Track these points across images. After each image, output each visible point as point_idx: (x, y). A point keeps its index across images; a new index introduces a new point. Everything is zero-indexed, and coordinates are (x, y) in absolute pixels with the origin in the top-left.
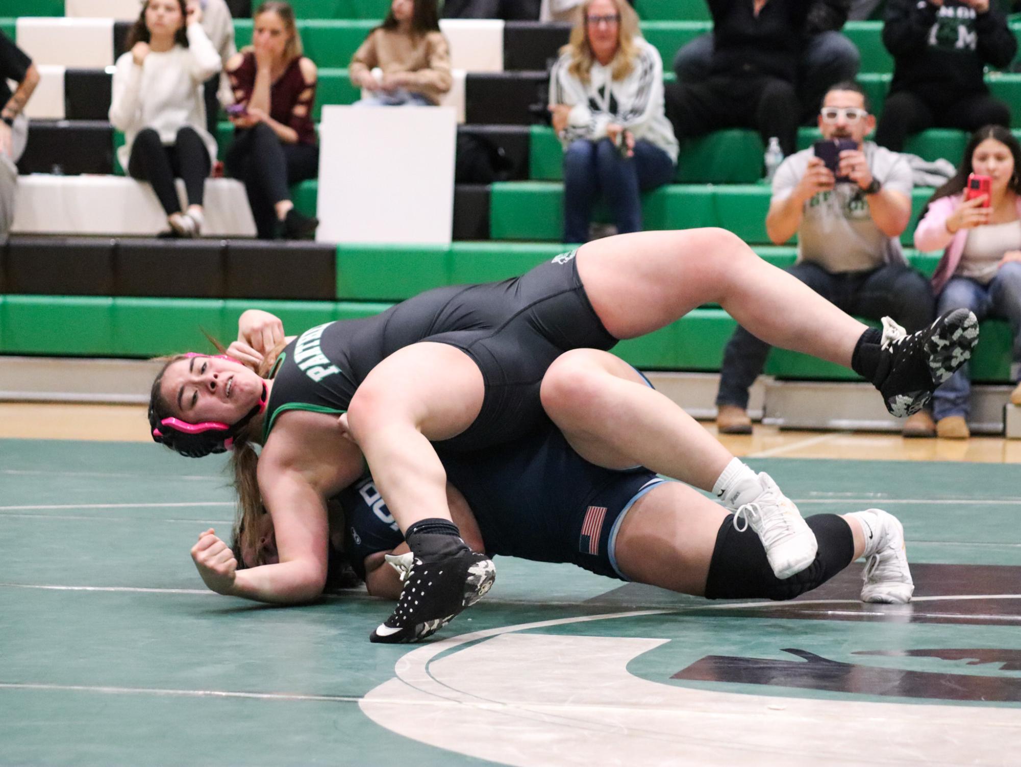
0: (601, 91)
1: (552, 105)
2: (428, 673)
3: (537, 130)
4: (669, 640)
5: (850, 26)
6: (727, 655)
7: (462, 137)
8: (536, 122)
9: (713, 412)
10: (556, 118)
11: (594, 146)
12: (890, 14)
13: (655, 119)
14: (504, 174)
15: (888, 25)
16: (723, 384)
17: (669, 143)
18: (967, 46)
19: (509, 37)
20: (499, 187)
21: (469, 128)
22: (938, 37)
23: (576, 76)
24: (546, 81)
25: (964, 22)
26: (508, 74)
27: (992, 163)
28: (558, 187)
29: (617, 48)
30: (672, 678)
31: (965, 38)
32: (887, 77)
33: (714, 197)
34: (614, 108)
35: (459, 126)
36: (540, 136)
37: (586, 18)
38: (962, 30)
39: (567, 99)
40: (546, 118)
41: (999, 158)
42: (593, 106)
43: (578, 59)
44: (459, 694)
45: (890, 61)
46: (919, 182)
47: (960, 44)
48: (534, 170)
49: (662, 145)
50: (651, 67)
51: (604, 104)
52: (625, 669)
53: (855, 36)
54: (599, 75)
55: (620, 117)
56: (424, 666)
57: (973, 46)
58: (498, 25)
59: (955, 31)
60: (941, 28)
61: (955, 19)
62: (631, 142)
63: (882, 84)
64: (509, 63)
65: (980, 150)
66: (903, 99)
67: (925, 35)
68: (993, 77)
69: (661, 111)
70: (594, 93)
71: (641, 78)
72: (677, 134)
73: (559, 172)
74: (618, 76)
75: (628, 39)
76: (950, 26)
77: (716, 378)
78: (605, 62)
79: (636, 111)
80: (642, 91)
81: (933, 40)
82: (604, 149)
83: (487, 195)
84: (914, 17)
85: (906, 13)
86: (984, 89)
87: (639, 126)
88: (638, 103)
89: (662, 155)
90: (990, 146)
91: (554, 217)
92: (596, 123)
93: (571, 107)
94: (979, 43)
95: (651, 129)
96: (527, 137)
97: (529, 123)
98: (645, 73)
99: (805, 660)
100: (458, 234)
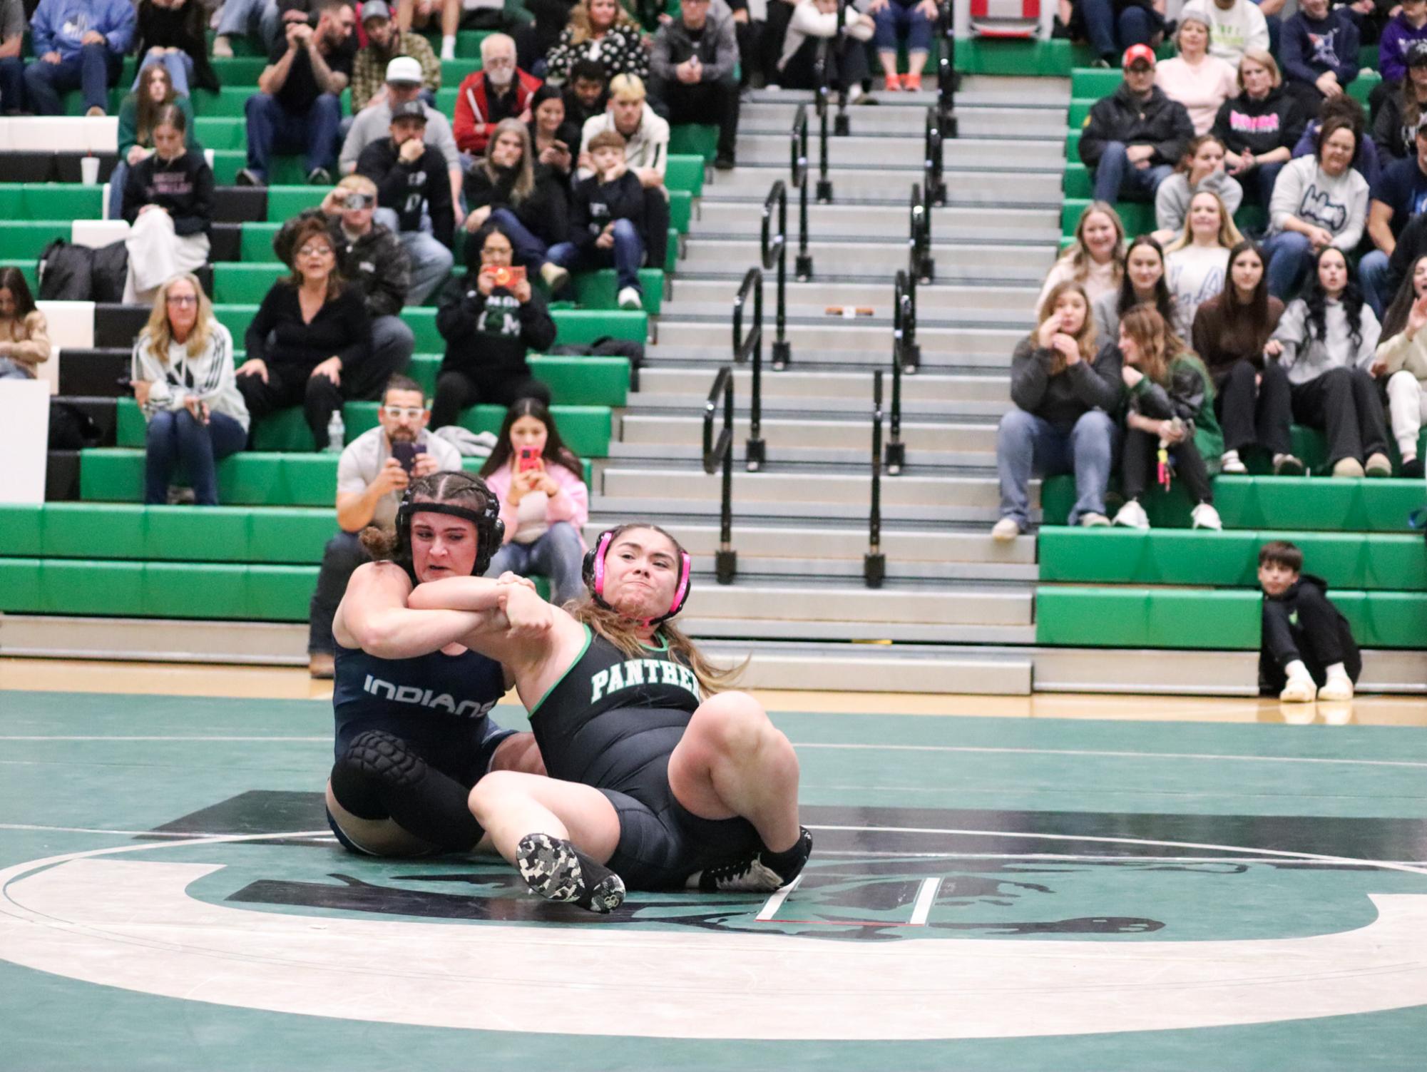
0: (178, 367)
1: (134, 381)
2: (5, 894)
3: (123, 401)
4: (225, 866)
5: (406, 311)
6: (276, 879)
7: (55, 407)
8: (123, 395)
9: (305, 659)
10: (138, 393)
11: (174, 415)
12: (444, 302)
13: (227, 390)
14: (94, 441)
15: (443, 311)
16: (313, 635)
17: (240, 413)
18: (512, 333)
19: (99, 317)
20: (88, 453)
21: (63, 399)
22: (486, 324)
23: (155, 356)
24: (129, 357)
25: (509, 310)
26: (98, 351)
27: (529, 438)
28: (141, 453)
29: (194, 326)
30: (226, 900)
31: (510, 325)
32: (439, 357)
33: (282, 462)
34: (190, 382)
35: (52, 396)
36: (125, 407)
37: (167, 299)
38: (508, 319)
39: (147, 376)
40: (129, 391)
41: (536, 432)
42: (171, 380)
43: (157, 338)
44: (32, 914)
45: (442, 344)
46: (467, 452)
47: (505, 330)
48: (120, 438)
49: (235, 415)
50: (223, 344)
51: (181, 379)
52: (183, 891)
53: (410, 320)
54: (177, 353)
55: (195, 390)
56: (2, 888)
57: (517, 333)
58: (89, 307)
59: (501, 319)
60: (490, 314)
61: (501, 307)
62: (207, 412)
63: (434, 363)
64: (99, 341)
65: (517, 425)
66: (454, 378)
67: (474, 322)
68: (534, 358)
69: (233, 383)
70: (172, 369)
71: (214, 354)
72: (249, 404)
73: (142, 439)
74: (192, 354)
75: (204, 320)
76: (497, 313)
77: (307, 628)
78: (181, 341)
79: (210, 385)
80: (215, 366)
81: (481, 326)
82: (182, 418)
83: (78, 460)
84: (464, 305)
85: (458, 301)
86: (526, 370)
87: (213, 398)
88: (212, 377)
89: (234, 424)
90: (526, 421)
91: (137, 479)
92: (174, 396)
93: (151, 382)
94: (523, 331)
95: (223, 400)
96: (114, 408)
97: (116, 396)
98: (218, 349)
99: (347, 884)
100: (50, 495)
